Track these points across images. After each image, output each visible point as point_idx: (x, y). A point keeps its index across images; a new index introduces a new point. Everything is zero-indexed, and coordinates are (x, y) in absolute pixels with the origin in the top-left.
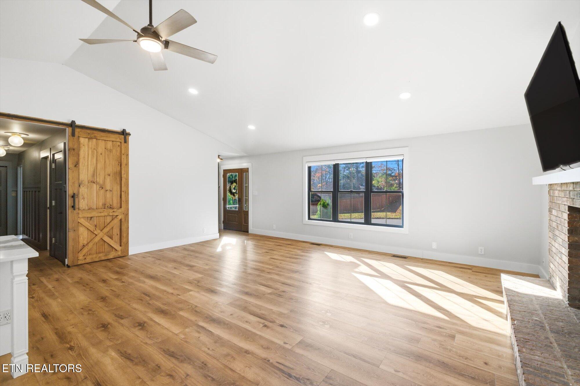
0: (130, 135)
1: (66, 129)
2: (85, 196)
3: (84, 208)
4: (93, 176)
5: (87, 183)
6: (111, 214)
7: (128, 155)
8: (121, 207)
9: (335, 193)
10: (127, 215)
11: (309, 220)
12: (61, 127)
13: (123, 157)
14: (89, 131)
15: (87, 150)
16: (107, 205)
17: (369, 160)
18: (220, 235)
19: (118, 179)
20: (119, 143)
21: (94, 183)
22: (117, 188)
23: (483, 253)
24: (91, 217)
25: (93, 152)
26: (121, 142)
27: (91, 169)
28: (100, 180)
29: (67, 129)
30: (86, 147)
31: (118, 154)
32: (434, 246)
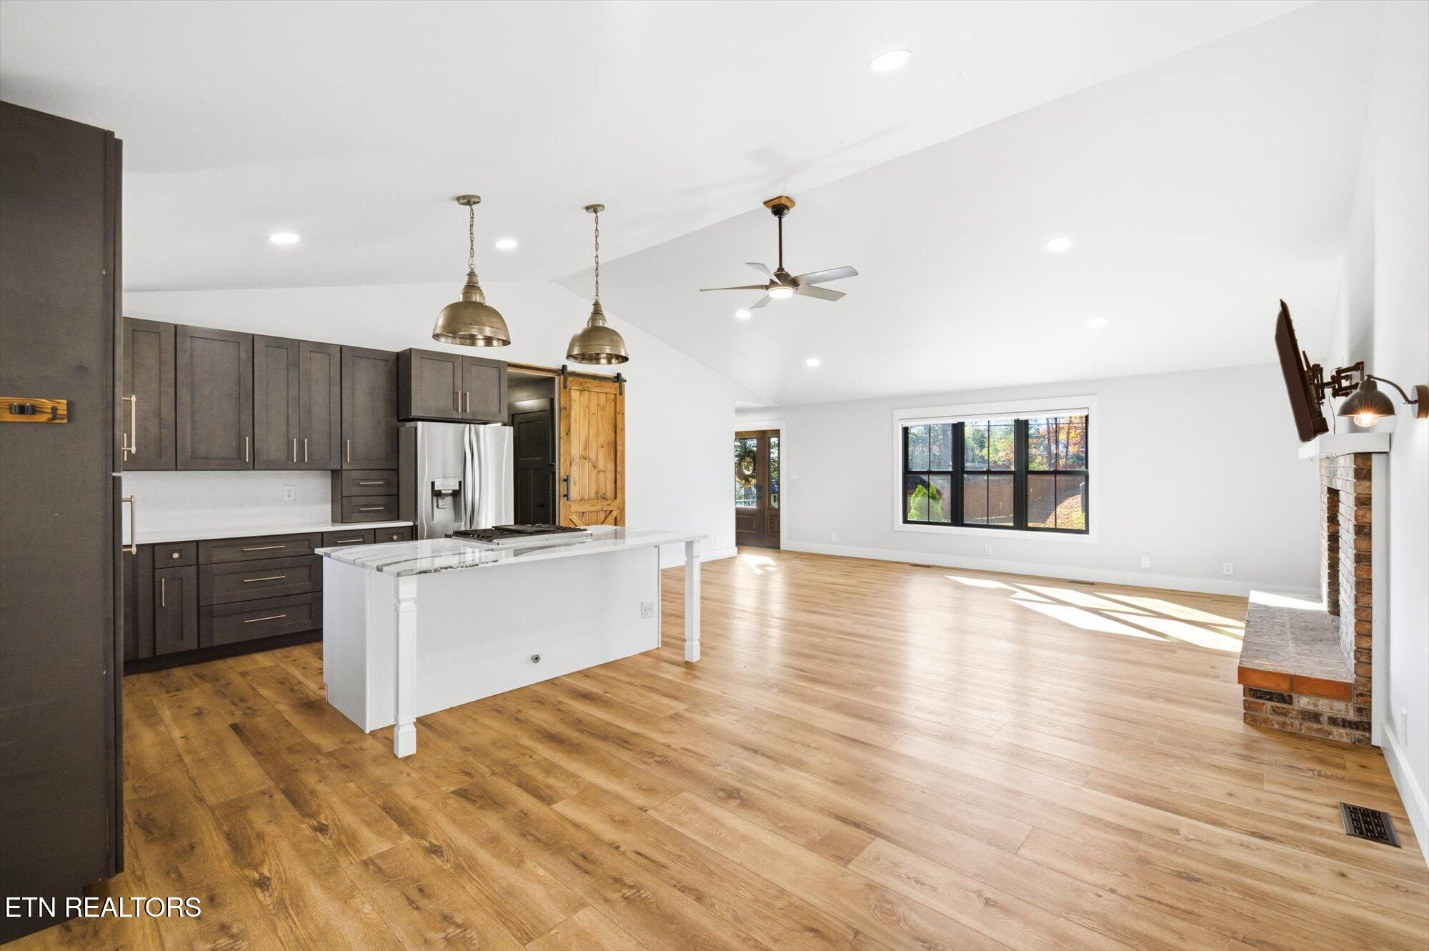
0: (625, 381)
1: (554, 378)
2: (577, 479)
3: (575, 498)
4: (585, 449)
5: (578, 460)
6: (605, 509)
7: (623, 414)
8: (616, 498)
9: (958, 475)
10: (622, 510)
11: (905, 525)
12: (550, 375)
13: (618, 416)
14: (581, 380)
15: (578, 407)
16: (599, 495)
17: (1022, 417)
18: (738, 552)
19: (613, 454)
20: (613, 396)
21: (586, 459)
22: (611, 466)
23: (1231, 573)
24: (583, 513)
25: (584, 411)
26: (616, 395)
27: (583, 438)
28: (592, 455)
29: (557, 379)
30: (578, 404)
31: (612, 412)
32: (1146, 563)
